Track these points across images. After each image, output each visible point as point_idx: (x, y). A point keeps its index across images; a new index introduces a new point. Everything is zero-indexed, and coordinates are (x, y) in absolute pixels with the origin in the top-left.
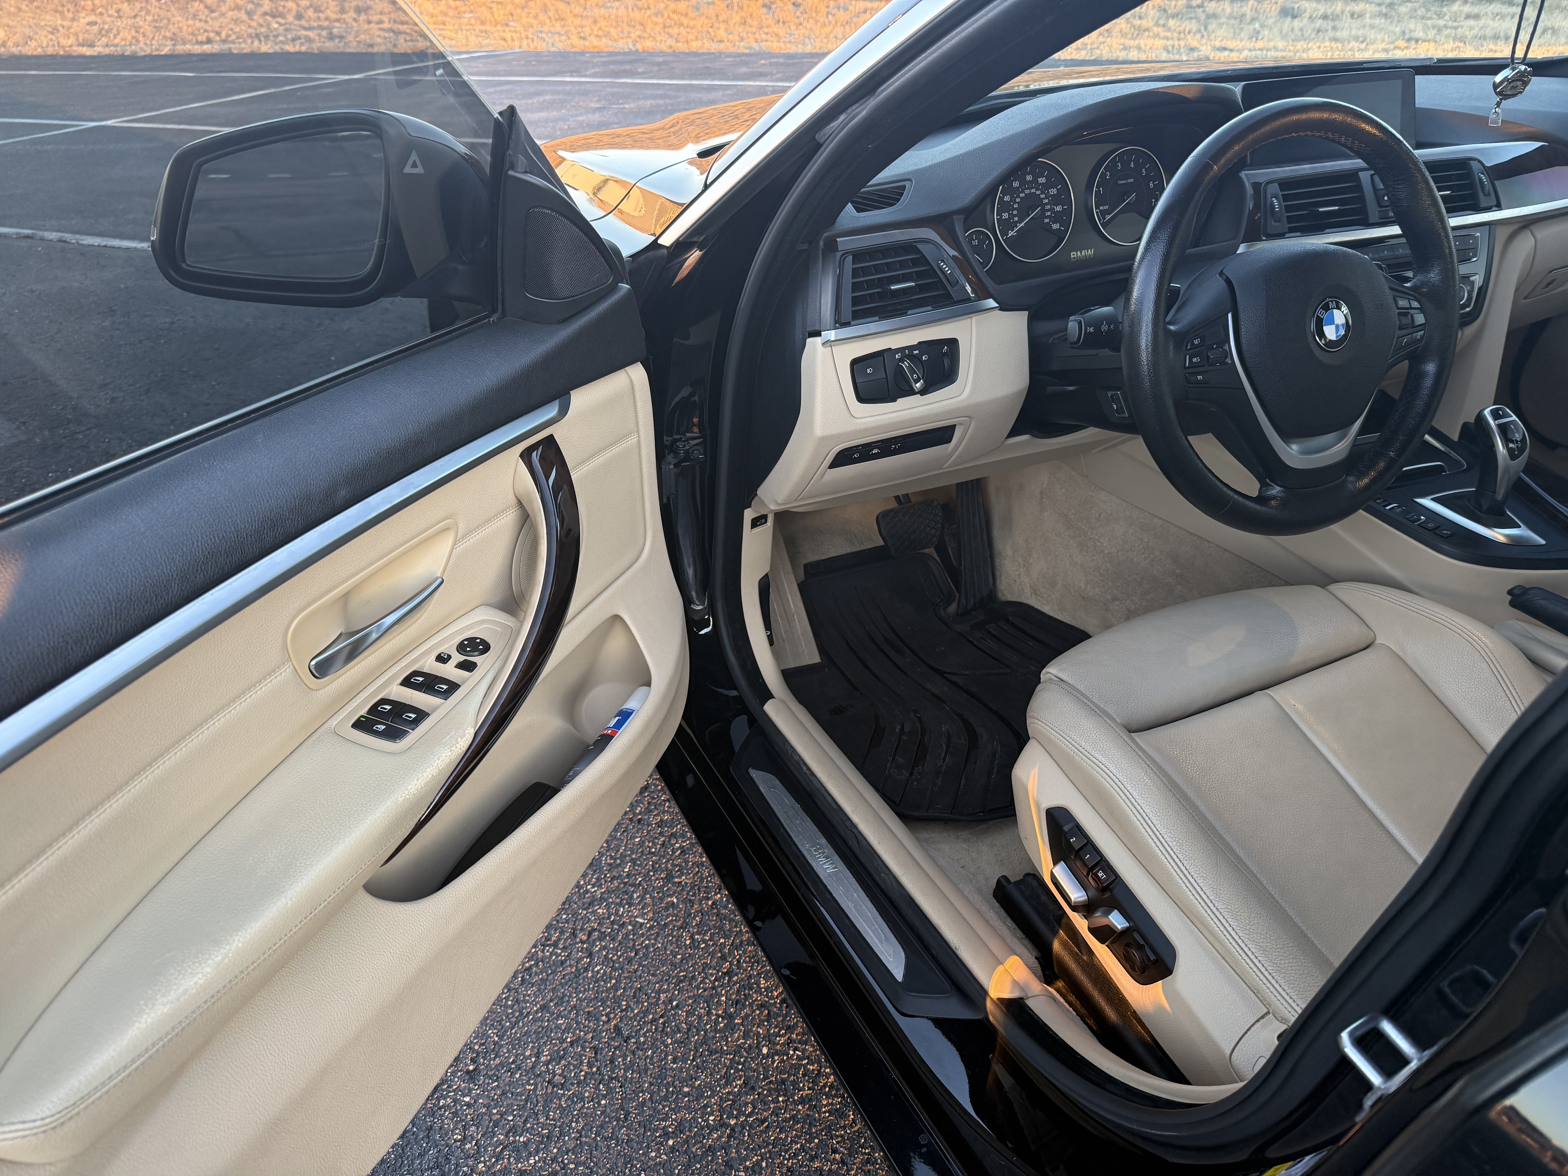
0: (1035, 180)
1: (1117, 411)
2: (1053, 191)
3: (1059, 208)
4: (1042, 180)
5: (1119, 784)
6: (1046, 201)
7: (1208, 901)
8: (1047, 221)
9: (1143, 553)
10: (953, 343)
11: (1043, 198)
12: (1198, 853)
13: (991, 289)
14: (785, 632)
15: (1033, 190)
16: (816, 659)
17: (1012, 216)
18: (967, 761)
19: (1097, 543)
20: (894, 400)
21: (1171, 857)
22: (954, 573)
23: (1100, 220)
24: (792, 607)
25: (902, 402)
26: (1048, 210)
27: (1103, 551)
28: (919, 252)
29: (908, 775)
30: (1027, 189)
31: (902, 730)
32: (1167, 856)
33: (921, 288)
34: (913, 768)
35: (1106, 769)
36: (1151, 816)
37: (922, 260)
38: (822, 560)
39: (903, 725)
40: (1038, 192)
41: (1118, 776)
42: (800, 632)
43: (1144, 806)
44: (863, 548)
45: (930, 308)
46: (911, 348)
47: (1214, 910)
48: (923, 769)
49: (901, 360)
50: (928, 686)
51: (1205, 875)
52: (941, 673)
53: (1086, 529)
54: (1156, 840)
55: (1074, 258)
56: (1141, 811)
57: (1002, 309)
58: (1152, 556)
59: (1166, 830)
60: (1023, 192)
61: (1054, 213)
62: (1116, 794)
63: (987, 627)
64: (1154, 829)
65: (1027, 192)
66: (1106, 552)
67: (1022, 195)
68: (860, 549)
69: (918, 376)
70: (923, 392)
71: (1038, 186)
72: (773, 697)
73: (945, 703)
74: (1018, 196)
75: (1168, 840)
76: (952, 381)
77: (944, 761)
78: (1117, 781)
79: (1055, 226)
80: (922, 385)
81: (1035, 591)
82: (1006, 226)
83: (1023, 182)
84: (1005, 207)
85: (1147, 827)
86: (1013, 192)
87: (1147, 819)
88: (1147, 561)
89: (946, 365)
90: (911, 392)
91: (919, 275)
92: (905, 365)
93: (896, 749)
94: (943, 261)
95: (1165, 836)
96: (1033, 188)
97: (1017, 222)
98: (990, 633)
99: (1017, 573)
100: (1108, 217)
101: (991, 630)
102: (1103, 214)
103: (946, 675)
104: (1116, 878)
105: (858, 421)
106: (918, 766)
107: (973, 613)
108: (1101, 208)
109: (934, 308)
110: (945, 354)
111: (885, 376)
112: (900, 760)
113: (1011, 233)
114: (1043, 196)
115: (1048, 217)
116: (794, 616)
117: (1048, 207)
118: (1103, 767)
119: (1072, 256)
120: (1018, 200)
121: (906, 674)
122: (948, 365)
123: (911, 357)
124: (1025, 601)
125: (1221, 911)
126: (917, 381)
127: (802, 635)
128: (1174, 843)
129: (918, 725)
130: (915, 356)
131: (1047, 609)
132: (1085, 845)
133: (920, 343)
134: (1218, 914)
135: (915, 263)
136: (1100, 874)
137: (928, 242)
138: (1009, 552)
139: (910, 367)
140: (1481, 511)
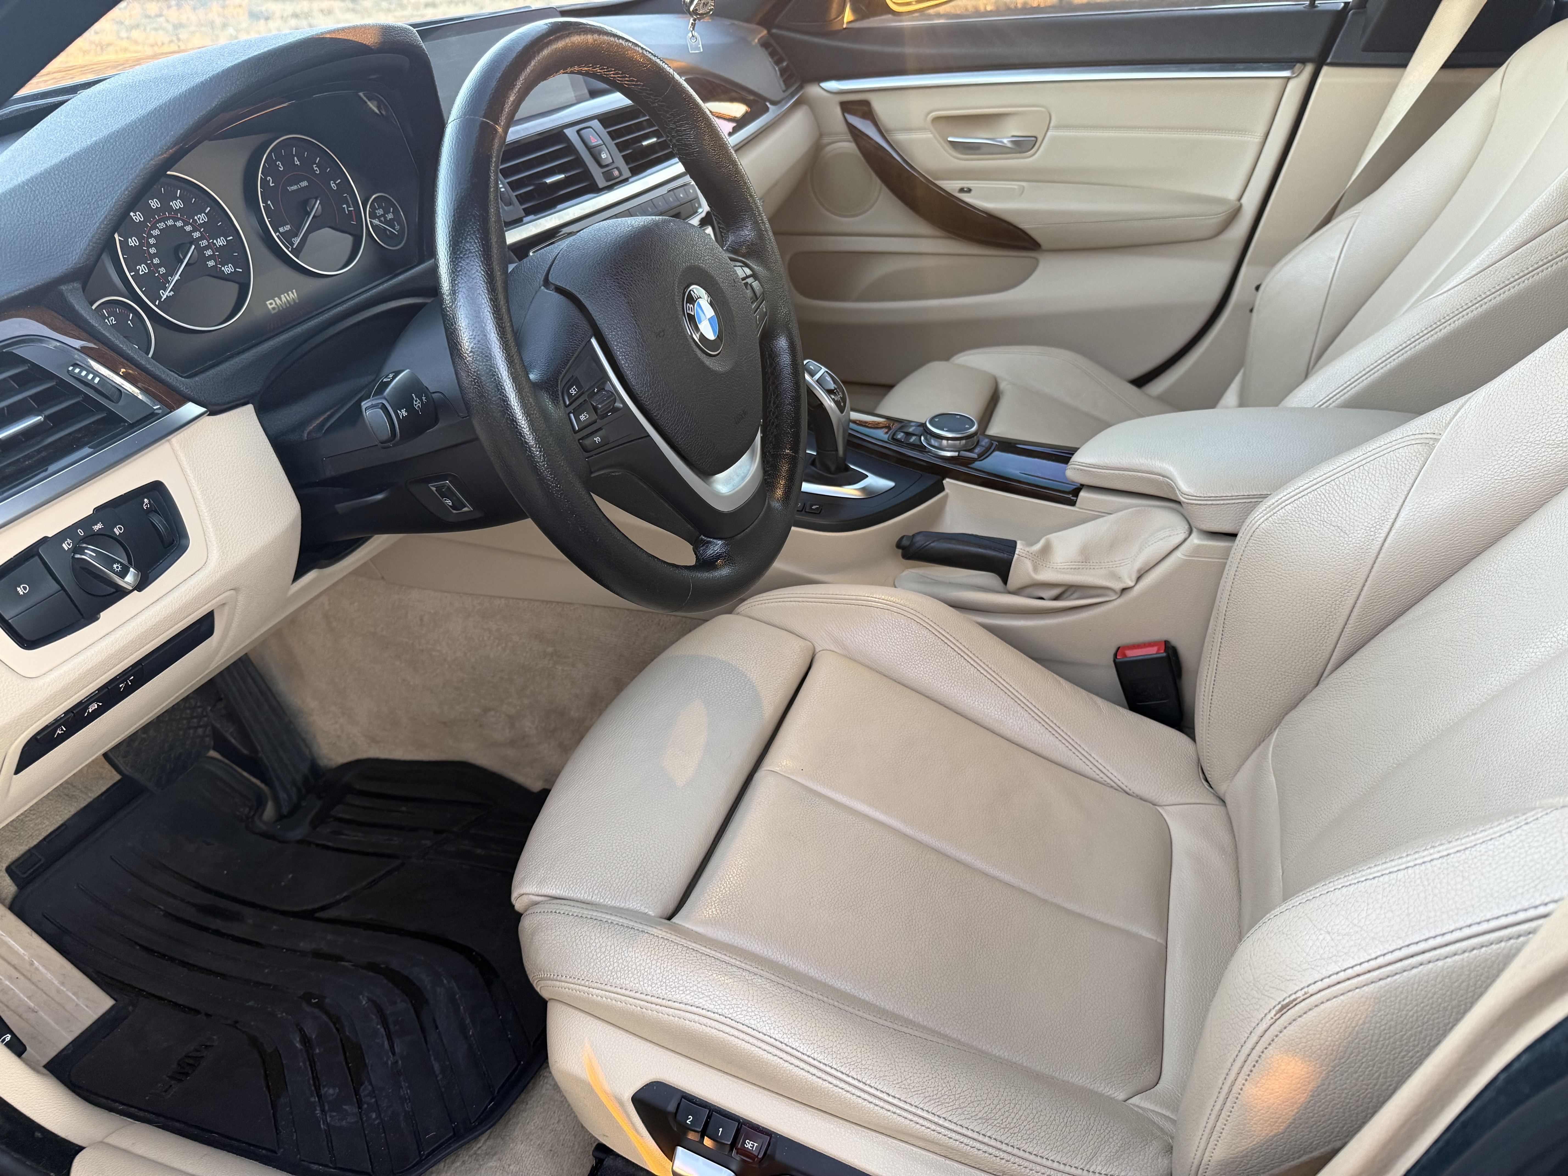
0: (165, 207)
1: (454, 507)
2: (202, 218)
3: (221, 242)
4: (177, 204)
5: (728, 1021)
6: (196, 235)
7: (901, 1104)
8: (211, 263)
9: (498, 645)
10: (156, 489)
11: (191, 232)
12: (859, 1050)
13: (183, 388)
14: (29, 998)
15: (170, 223)
16: (103, 1002)
17: (153, 268)
18: (423, 1030)
19: (434, 653)
20: (92, 617)
21: (835, 1077)
22: (253, 765)
23: (287, 248)
24: (22, 951)
25: (110, 616)
26: (207, 248)
27: (445, 660)
28: (23, 361)
29: (356, 1110)
30: (159, 221)
31: (306, 1041)
32: (830, 1079)
33: (56, 421)
34: (357, 1093)
35: (700, 1011)
36: (786, 1040)
37: (36, 373)
38: (35, 847)
39: (301, 1030)
40: (179, 224)
41: (720, 1011)
42: (56, 982)
43: (771, 1032)
44: (93, 795)
45: (87, 450)
46: (86, 523)
47: (913, 1109)
48: (371, 1084)
49: (77, 549)
50: (303, 945)
51: (882, 1074)
52: (309, 915)
53: (411, 642)
54: (807, 1067)
55: (274, 308)
56: (772, 1041)
57: (213, 412)
58: (510, 644)
59: (811, 1047)
60: (154, 227)
61: (217, 249)
62: (730, 1038)
63: (333, 813)
64: (799, 1055)
65: (161, 225)
66: (449, 659)
67: (156, 232)
68: (89, 800)
69: (122, 564)
70: (140, 586)
71: (174, 214)
72: (80, 1149)
73: (341, 959)
74: (150, 236)
75: (820, 1058)
76: (183, 549)
77: (394, 1054)
78: (722, 1019)
79: (228, 269)
80: (135, 575)
81: (373, 740)
82: (153, 284)
83: (148, 212)
84: (136, 256)
85: (789, 1058)
86: (138, 230)
87: (784, 1047)
88: (508, 651)
89: (160, 527)
90: (120, 593)
91: (40, 402)
92: (89, 555)
93: (315, 1078)
94: (75, 365)
95: (816, 1056)
96: (168, 218)
97: (165, 276)
98: (340, 820)
99: (337, 726)
100: (297, 241)
101: (340, 815)
102: (287, 238)
103: (318, 915)
104: (771, 1137)
105: (41, 682)
106: (362, 1084)
107: (304, 804)
108: (281, 230)
109: (97, 447)
110: (149, 511)
111: (57, 587)
112: (331, 1091)
113: (165, 295)
114: (188, 228)
115: (210, 258)
116: (32, 964)
117: (204, 243)
118: (694, 1009)
119: (270, 307)
120: (152, 241)
121: (257, 944)
122: (163, 525)
123: (92, 538)
124: (365, 756)
125: (921, 1106)
126: (123, 574)
127: (63, 984)
128: (830, 1057)
129: (325, 1018)
130: (99, 534)
131: (399, 754)
132: (709, 1117)
133: (97, 510)
134: (919, 1112)
135: (23, 381)
136: (749, 1145)
137: (33, 341)
138: (313, 704)
139: (99, 556)
140: (831, 473)
